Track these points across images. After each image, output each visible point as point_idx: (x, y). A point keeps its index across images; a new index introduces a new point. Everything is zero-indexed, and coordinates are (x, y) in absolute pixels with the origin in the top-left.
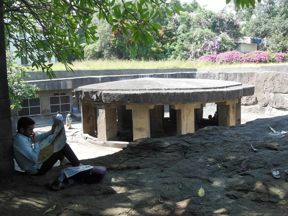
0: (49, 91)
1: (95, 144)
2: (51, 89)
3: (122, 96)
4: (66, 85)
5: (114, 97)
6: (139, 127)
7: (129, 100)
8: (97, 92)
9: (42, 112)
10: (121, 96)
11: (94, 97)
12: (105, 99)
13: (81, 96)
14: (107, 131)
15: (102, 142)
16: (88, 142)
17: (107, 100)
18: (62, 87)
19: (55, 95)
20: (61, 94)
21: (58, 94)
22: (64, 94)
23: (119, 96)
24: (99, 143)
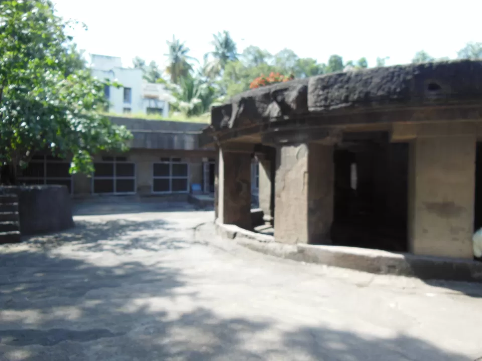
0: (152, 152)
1: (265, 251)
2: (156, 147)
3: (407, 73)
4: (182, 142)
5: (366, 83)
6: (439, 200)
7: (433, 87)
8: (286, 90)
9: (139, 189)
10: (399, 76)
11: (274, 110)
12: (326, 99)
13: (226, 119)
14: (311, 212)
15: (290, 248)
16: (239, 247)
17: (332, 101)
18: (176, 146)
19: (163, 159)
20: (174, 160)
21: (168, 160)
22: (178, 160)
23: (392, 78)
24: (278, 251)
